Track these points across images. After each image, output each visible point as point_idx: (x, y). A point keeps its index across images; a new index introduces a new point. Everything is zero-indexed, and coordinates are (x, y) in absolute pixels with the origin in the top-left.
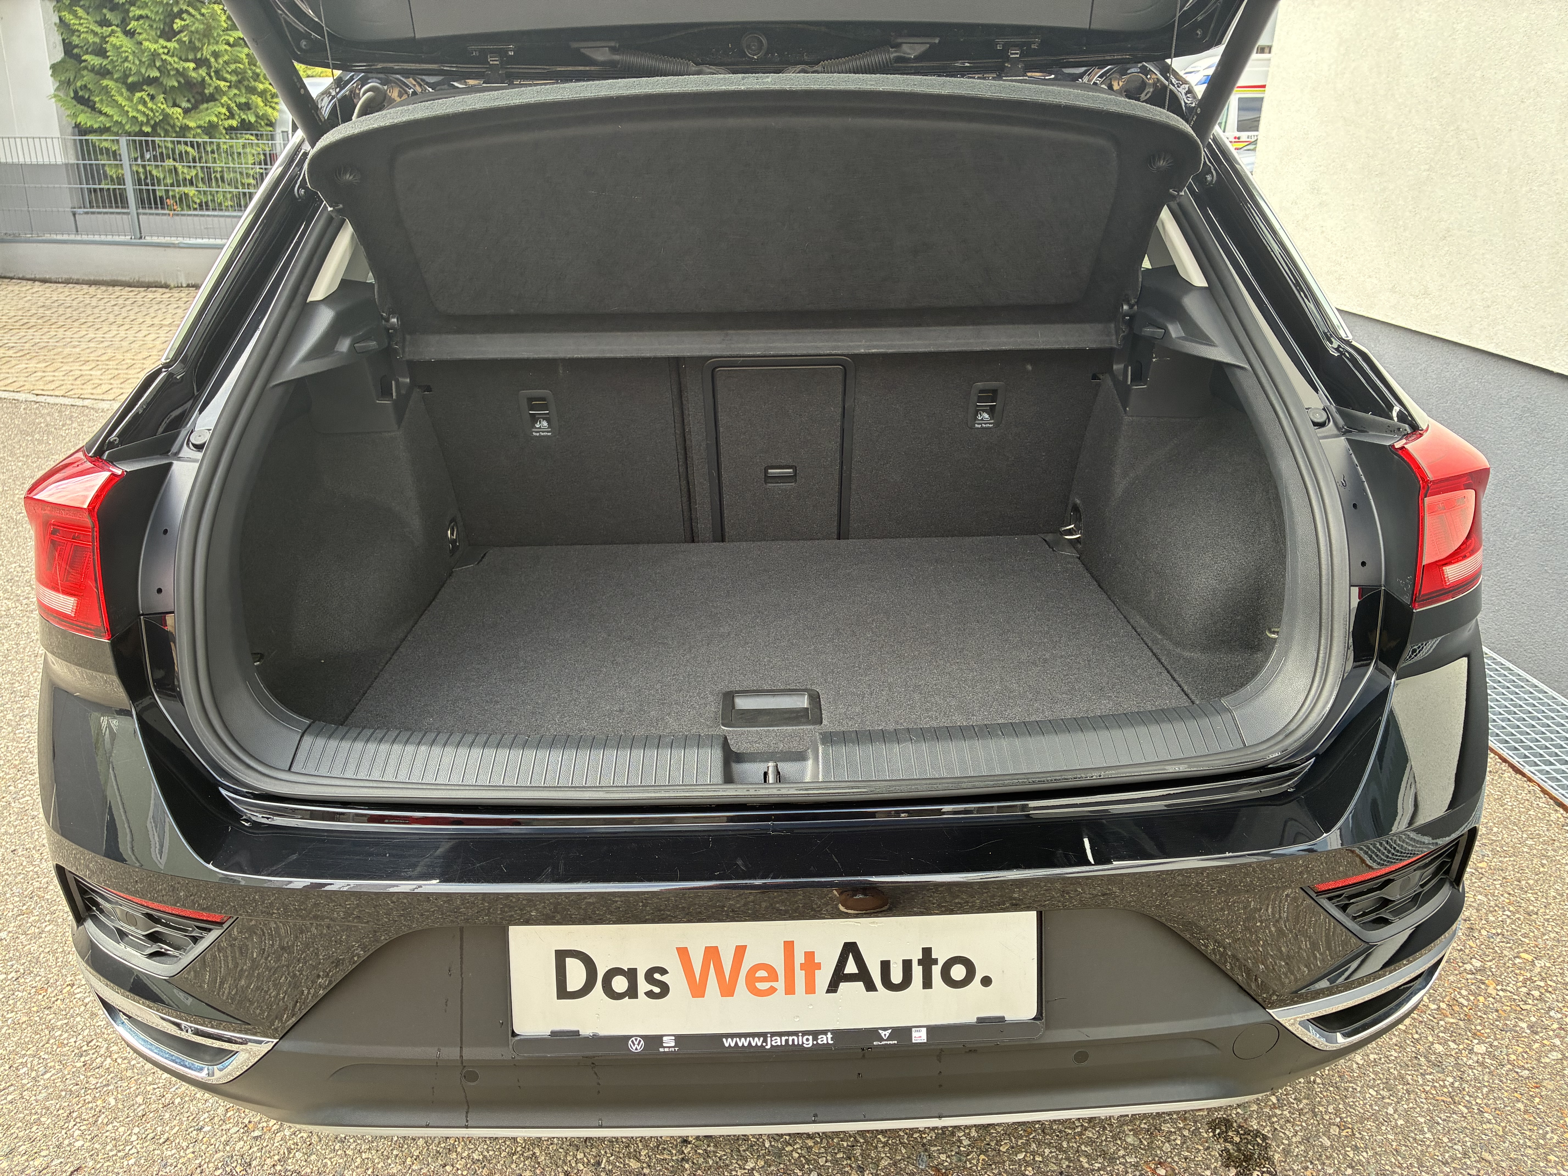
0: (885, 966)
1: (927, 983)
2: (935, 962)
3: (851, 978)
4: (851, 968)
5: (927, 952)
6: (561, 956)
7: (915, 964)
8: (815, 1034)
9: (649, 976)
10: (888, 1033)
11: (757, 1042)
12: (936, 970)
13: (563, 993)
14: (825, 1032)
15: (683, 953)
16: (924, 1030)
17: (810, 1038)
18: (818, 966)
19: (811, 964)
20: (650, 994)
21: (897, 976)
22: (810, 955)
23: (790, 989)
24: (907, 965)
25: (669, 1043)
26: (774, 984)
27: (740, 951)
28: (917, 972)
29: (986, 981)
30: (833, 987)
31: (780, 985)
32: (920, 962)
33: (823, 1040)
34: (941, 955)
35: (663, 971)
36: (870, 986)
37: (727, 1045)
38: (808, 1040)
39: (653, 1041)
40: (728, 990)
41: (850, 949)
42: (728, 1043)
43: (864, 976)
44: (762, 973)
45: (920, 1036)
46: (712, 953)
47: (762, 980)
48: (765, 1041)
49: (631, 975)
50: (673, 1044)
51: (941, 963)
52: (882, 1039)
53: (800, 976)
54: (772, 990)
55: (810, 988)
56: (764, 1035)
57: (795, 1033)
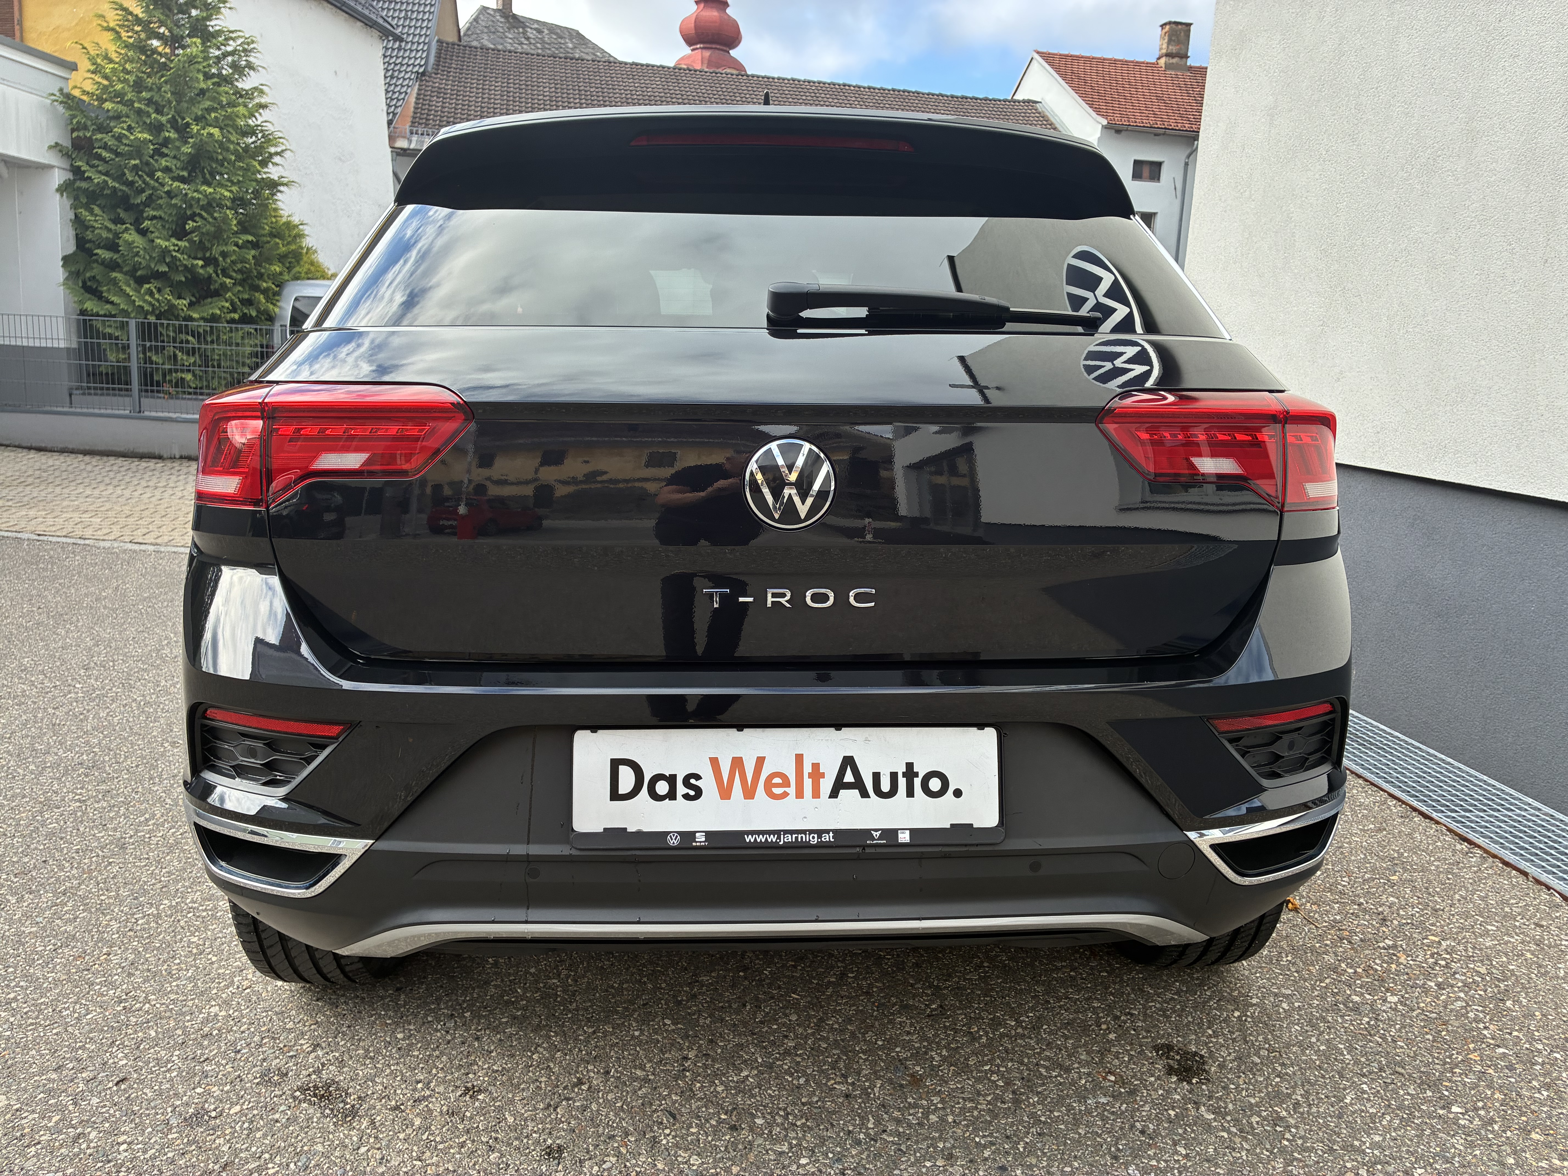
0: (876, 777)
1: (910, 793)
2: (916, 775)
3: (849, 786)
4: (849, 777)
5: (910, 766)
6: (616, 764)
7: (900, 775)
8: (820, 833)
9: (686, 782)
10: (878, 833)
11: (772, 838)
12: (917, 782)
13: (615, 795)
14: (827, 831)
15: (714, 762)
16: (908, 832)
17: (816, 836)
18: (823, 775)
19: (817, 774)
20: (686, 797)
21: (885, 787)
22: (816, 766)
23: (800, 794)
24: (894, 776)
25: (701, 838)
26: (787, 789)
27: (760, 761)
28: (902, 782)
29: (958, 793)
30: (834, 794)
31: (792, 790)
32: (904, 775)
33: (826, 838)
34: (922, 770)
35: (698, 777)
36: (864, 794)
37: (748, 841)
38: (813, 838)
39: (689, 836)
40: (749, 793)
41: (848, 762)
42: (749, 839)
43: (858, 785)
44: (777, 780)
45: (904, 837)
46: (737, 763)
47: (778, 785)
48: (779, 838)
49: (671, 780)
50: (703, 839)
51: (921, 776)
52: (874, 839)
53: (808, 783)
54: (785, 795)
55: (816, 794)
56: (777, 833)
57: (803, 832)
